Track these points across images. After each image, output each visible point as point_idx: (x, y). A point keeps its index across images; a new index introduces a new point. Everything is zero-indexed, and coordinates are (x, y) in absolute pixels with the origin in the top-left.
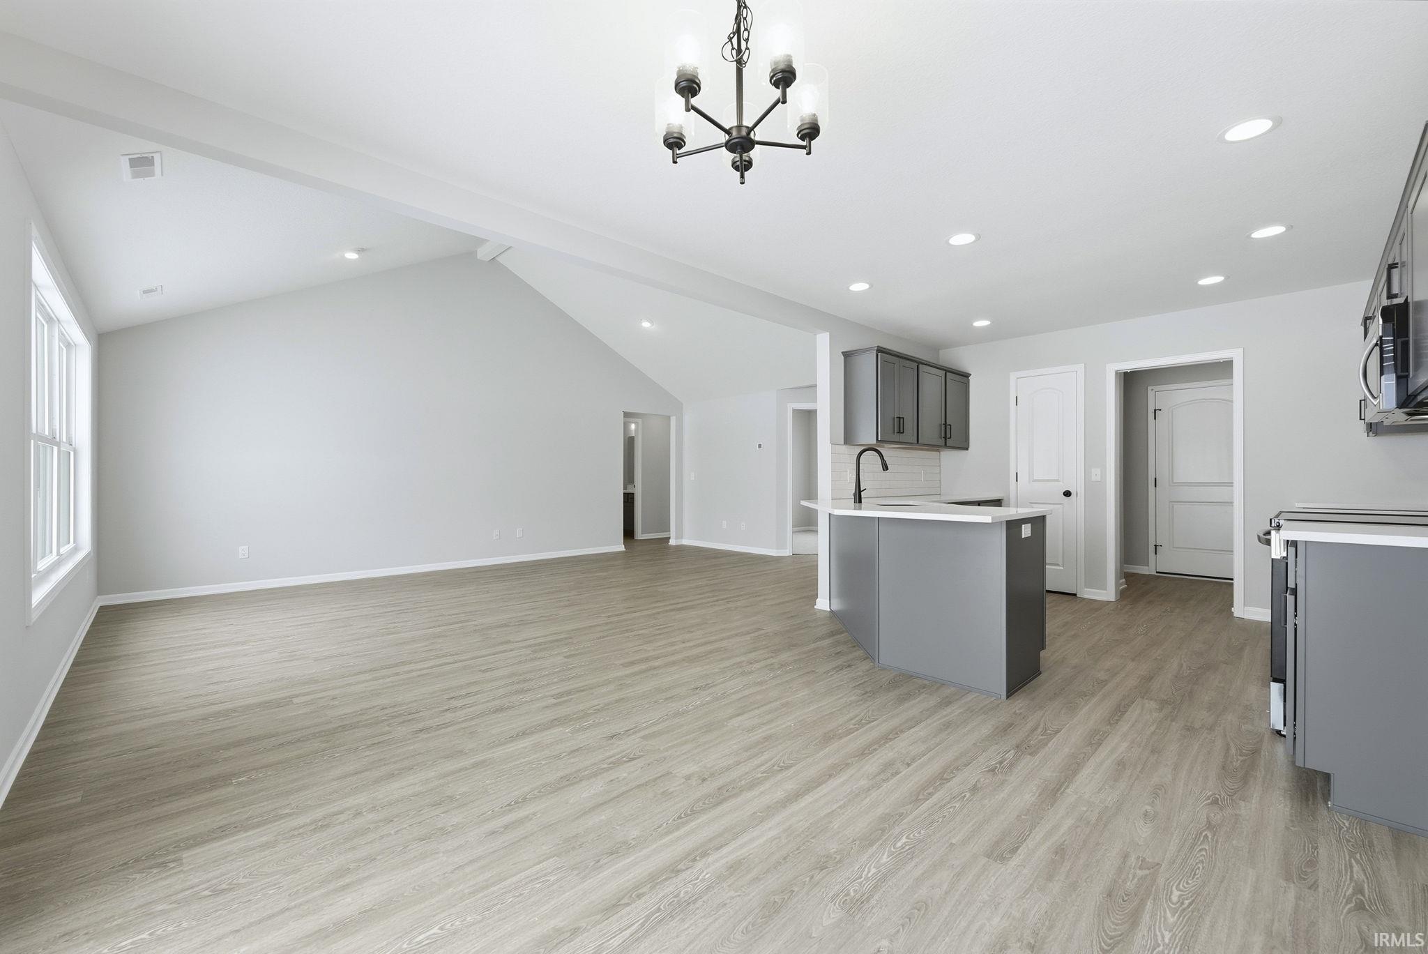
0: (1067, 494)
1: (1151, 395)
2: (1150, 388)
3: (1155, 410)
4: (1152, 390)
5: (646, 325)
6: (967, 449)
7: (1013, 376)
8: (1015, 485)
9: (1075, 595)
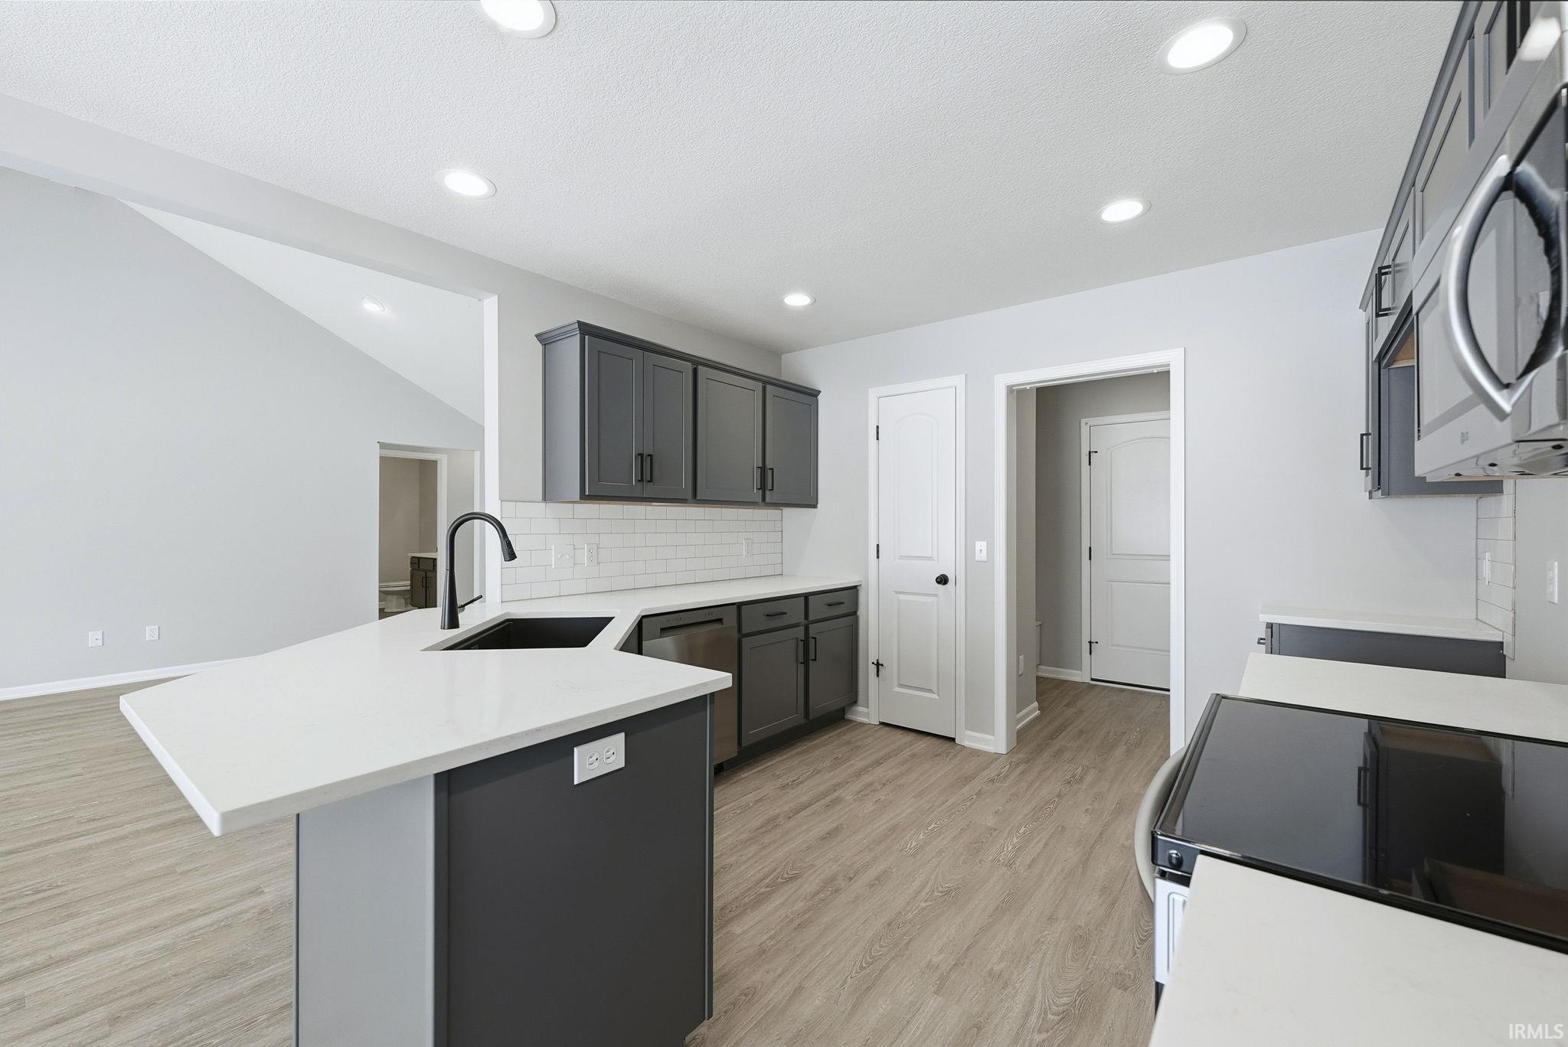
0: (943, 580)
1: (1084, 429)
2: (1083, 421)
3: (1090, 452)
4: (1087, 423)
5: (370, 307)
6: (815, 506)
7: (873, 393)
8: (876, 564)
9: (953, 740)
